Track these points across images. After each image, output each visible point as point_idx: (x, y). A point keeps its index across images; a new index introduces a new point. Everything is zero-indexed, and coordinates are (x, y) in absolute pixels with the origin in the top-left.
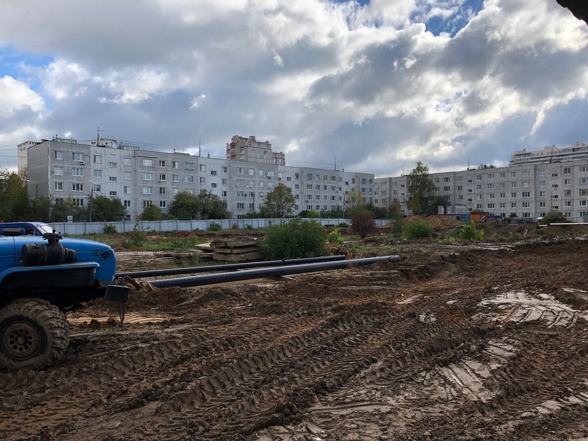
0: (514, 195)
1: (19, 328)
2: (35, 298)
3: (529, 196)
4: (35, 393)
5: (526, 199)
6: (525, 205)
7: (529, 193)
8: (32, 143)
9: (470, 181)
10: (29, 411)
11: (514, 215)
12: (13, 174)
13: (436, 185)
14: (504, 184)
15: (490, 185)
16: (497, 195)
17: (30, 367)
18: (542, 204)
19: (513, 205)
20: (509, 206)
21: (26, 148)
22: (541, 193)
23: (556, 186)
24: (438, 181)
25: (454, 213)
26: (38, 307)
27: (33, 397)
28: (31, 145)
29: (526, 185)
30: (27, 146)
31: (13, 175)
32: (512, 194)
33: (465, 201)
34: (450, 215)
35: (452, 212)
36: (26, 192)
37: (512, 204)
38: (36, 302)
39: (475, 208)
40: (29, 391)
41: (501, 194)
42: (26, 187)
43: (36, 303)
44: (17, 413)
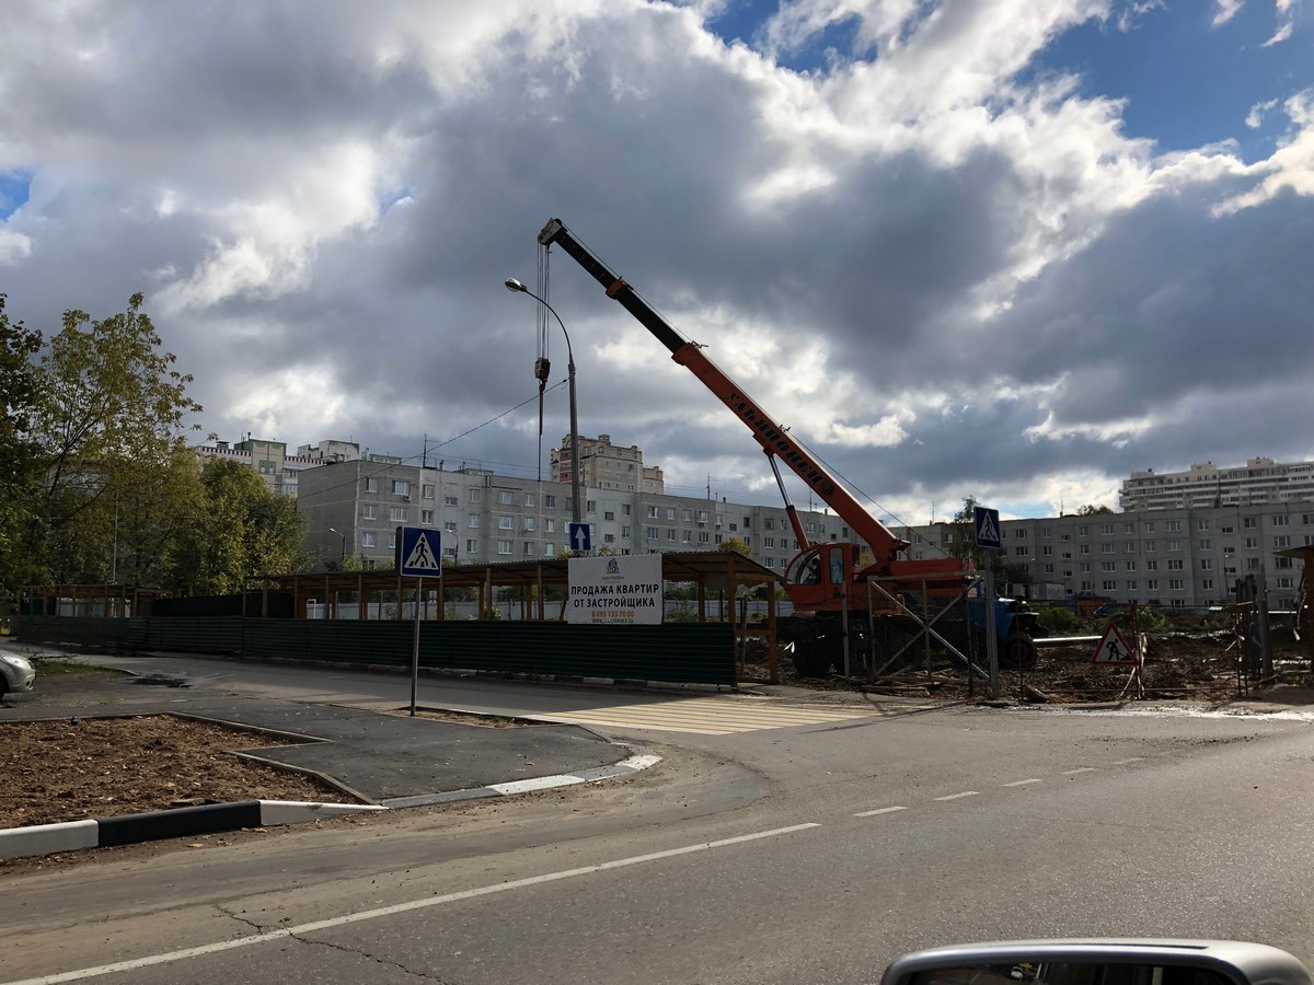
0: (1152, 564)
3: (1181, 567)
5: (1176, 573)
6: (1174, 584)
7: (1180, 562)
9: (1067, 537)
11: (1154, 603)
14: (1132, 544)
15: (1106, 546)
16: (1121, 566)
18: (1207, 584)
19: (1152, 584)
20: (1143, 585)
22: (1204, 562)
23: (1232, 550)
24: (1004, 536)
25: (1043, 598)
29: (1174, 548)
32: (1149, 563)
33: (1059, 575)
34: (1036, 601)
35: (1041, 595)
37: (1150, 582)
39: (1078, 589)
41: (1128, 563)
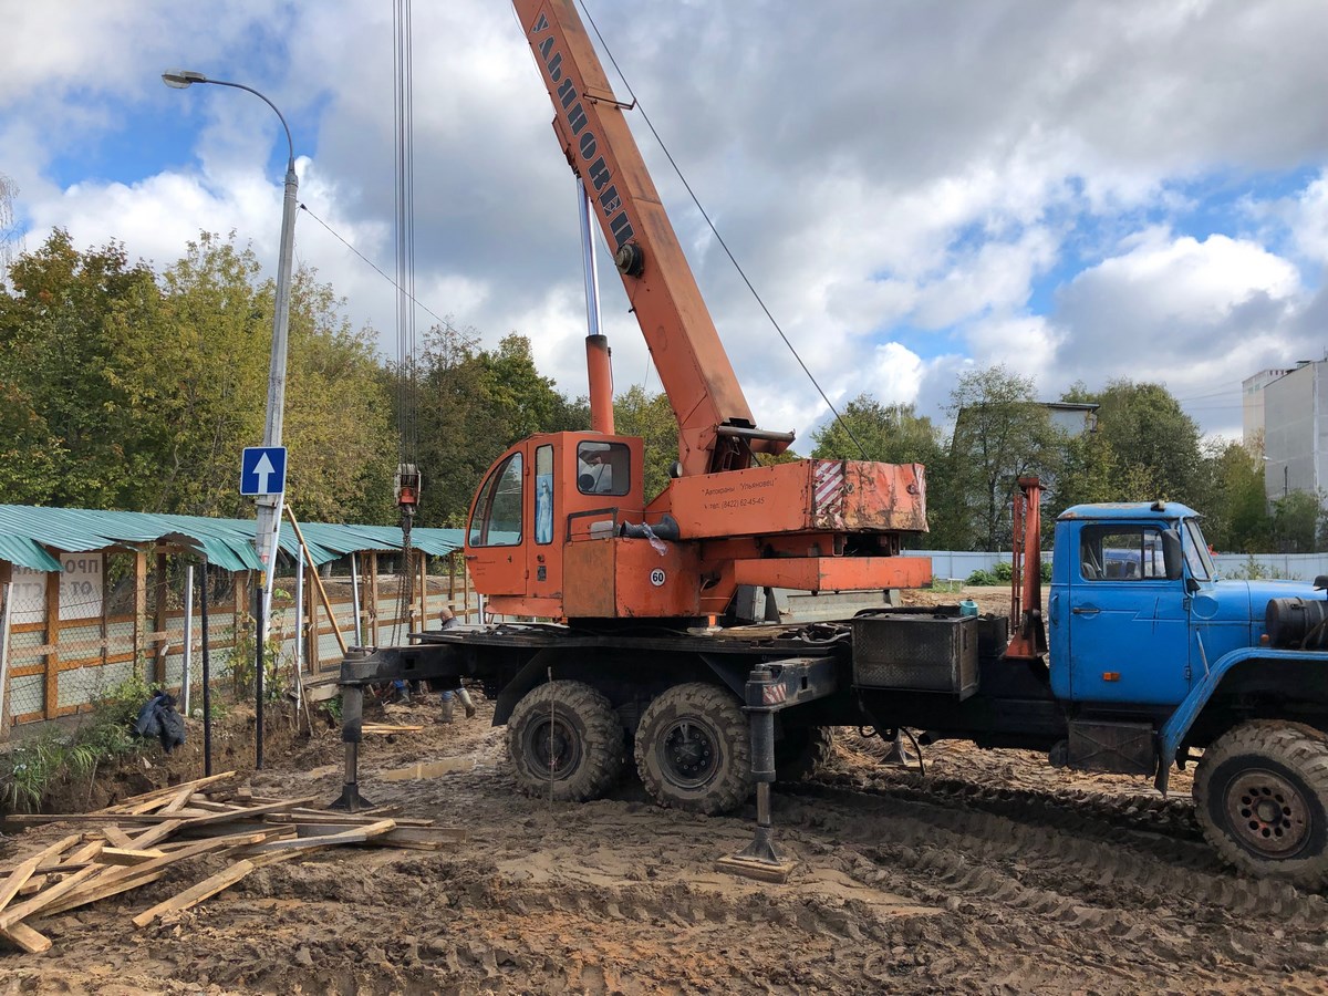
1: (1261, 785)
2: (1296, 723)
4: (1299, 939)
8: (1274, 373)
10: (1287, 977)
12: (1232, 446)
17: (1288, 878)
21: (1261, 387)
26: (1304, 745)
27: (1295, 948)
28: (1274, 377)
30: (1264, 381)
31: (1234, 447)
36: (1262, 484)
38: (1300, 731)
40: (1288, 933)
42: (1261, 474)
43: (1300, 735)
44: (1260, 972)
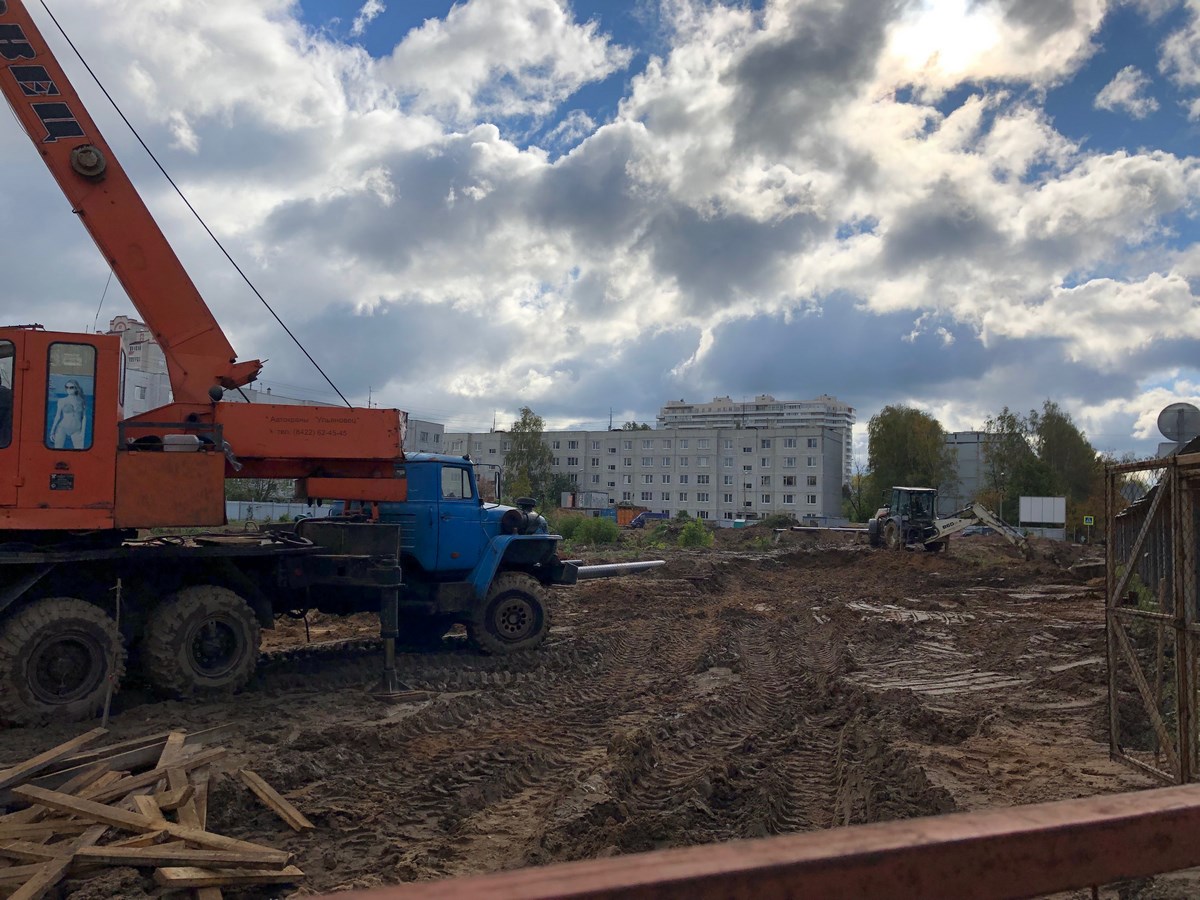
0: (684, 479)
1: (513, 605)
3: (707, 482)
5: (703, 488)
6: (702, 497)
7: (707, 477)
9: (614, 450)
11: (683, 514)
13: (556, 453)
14: (668, 459)
15: (646, 460)
16: (658, 478)
18: (728, 498)
19: (683, 496)
20: (675, 497)
22: (726, 478)
23: (749, 468)
24: (558, 447)
25: (588, 507)
29: (704, 463)
32: (682, 477)
33: (603, 485)
34: (582, 509)
35: (586, 503)
37: (681, 494)
39: (619, 499)
41: (664, 477)
